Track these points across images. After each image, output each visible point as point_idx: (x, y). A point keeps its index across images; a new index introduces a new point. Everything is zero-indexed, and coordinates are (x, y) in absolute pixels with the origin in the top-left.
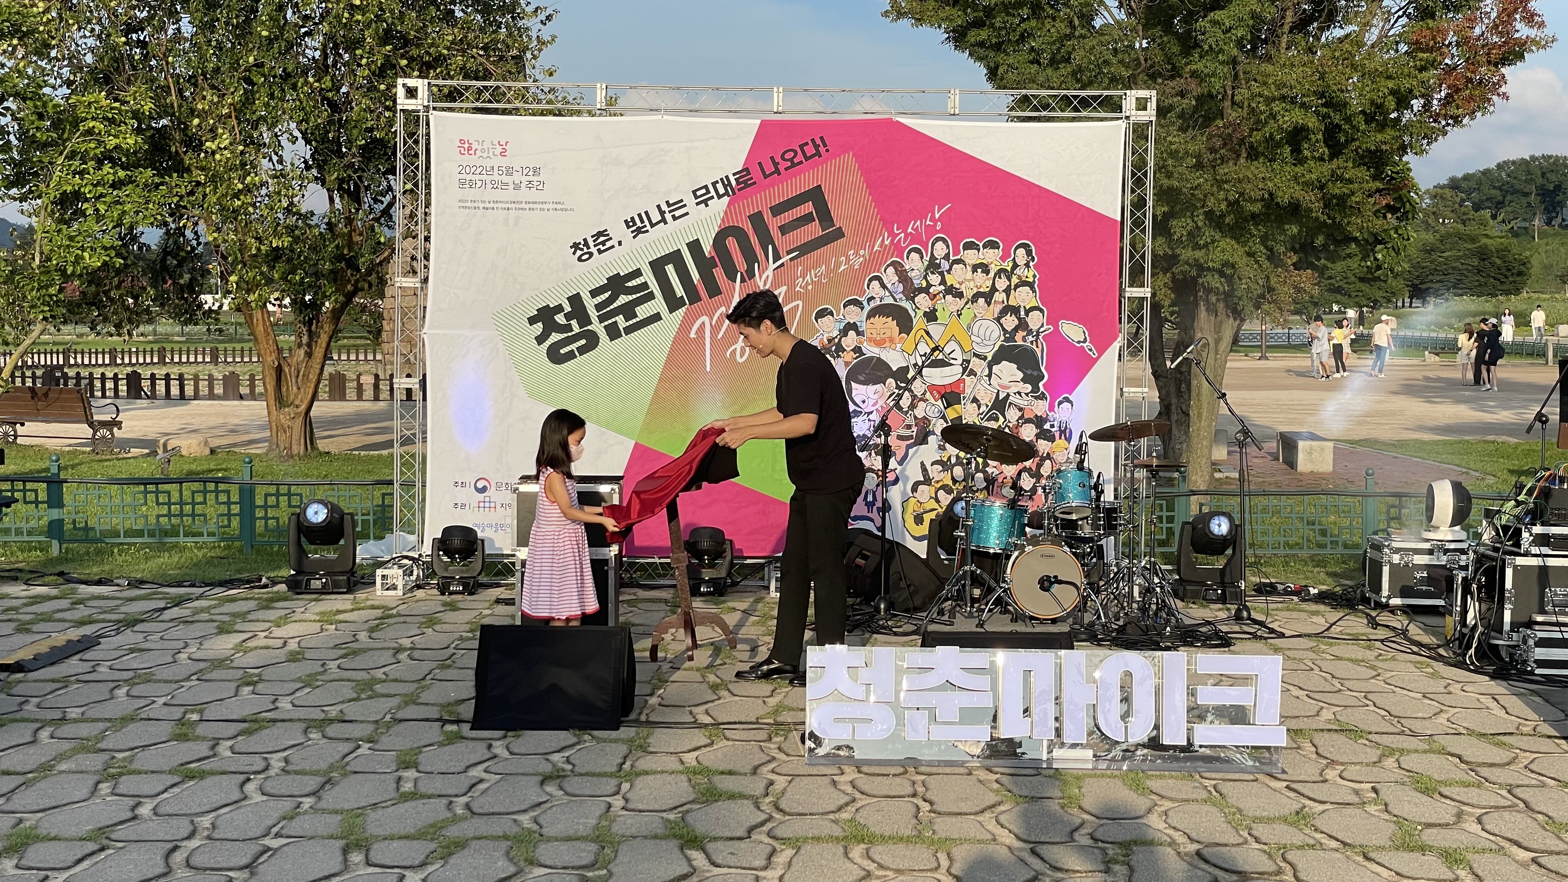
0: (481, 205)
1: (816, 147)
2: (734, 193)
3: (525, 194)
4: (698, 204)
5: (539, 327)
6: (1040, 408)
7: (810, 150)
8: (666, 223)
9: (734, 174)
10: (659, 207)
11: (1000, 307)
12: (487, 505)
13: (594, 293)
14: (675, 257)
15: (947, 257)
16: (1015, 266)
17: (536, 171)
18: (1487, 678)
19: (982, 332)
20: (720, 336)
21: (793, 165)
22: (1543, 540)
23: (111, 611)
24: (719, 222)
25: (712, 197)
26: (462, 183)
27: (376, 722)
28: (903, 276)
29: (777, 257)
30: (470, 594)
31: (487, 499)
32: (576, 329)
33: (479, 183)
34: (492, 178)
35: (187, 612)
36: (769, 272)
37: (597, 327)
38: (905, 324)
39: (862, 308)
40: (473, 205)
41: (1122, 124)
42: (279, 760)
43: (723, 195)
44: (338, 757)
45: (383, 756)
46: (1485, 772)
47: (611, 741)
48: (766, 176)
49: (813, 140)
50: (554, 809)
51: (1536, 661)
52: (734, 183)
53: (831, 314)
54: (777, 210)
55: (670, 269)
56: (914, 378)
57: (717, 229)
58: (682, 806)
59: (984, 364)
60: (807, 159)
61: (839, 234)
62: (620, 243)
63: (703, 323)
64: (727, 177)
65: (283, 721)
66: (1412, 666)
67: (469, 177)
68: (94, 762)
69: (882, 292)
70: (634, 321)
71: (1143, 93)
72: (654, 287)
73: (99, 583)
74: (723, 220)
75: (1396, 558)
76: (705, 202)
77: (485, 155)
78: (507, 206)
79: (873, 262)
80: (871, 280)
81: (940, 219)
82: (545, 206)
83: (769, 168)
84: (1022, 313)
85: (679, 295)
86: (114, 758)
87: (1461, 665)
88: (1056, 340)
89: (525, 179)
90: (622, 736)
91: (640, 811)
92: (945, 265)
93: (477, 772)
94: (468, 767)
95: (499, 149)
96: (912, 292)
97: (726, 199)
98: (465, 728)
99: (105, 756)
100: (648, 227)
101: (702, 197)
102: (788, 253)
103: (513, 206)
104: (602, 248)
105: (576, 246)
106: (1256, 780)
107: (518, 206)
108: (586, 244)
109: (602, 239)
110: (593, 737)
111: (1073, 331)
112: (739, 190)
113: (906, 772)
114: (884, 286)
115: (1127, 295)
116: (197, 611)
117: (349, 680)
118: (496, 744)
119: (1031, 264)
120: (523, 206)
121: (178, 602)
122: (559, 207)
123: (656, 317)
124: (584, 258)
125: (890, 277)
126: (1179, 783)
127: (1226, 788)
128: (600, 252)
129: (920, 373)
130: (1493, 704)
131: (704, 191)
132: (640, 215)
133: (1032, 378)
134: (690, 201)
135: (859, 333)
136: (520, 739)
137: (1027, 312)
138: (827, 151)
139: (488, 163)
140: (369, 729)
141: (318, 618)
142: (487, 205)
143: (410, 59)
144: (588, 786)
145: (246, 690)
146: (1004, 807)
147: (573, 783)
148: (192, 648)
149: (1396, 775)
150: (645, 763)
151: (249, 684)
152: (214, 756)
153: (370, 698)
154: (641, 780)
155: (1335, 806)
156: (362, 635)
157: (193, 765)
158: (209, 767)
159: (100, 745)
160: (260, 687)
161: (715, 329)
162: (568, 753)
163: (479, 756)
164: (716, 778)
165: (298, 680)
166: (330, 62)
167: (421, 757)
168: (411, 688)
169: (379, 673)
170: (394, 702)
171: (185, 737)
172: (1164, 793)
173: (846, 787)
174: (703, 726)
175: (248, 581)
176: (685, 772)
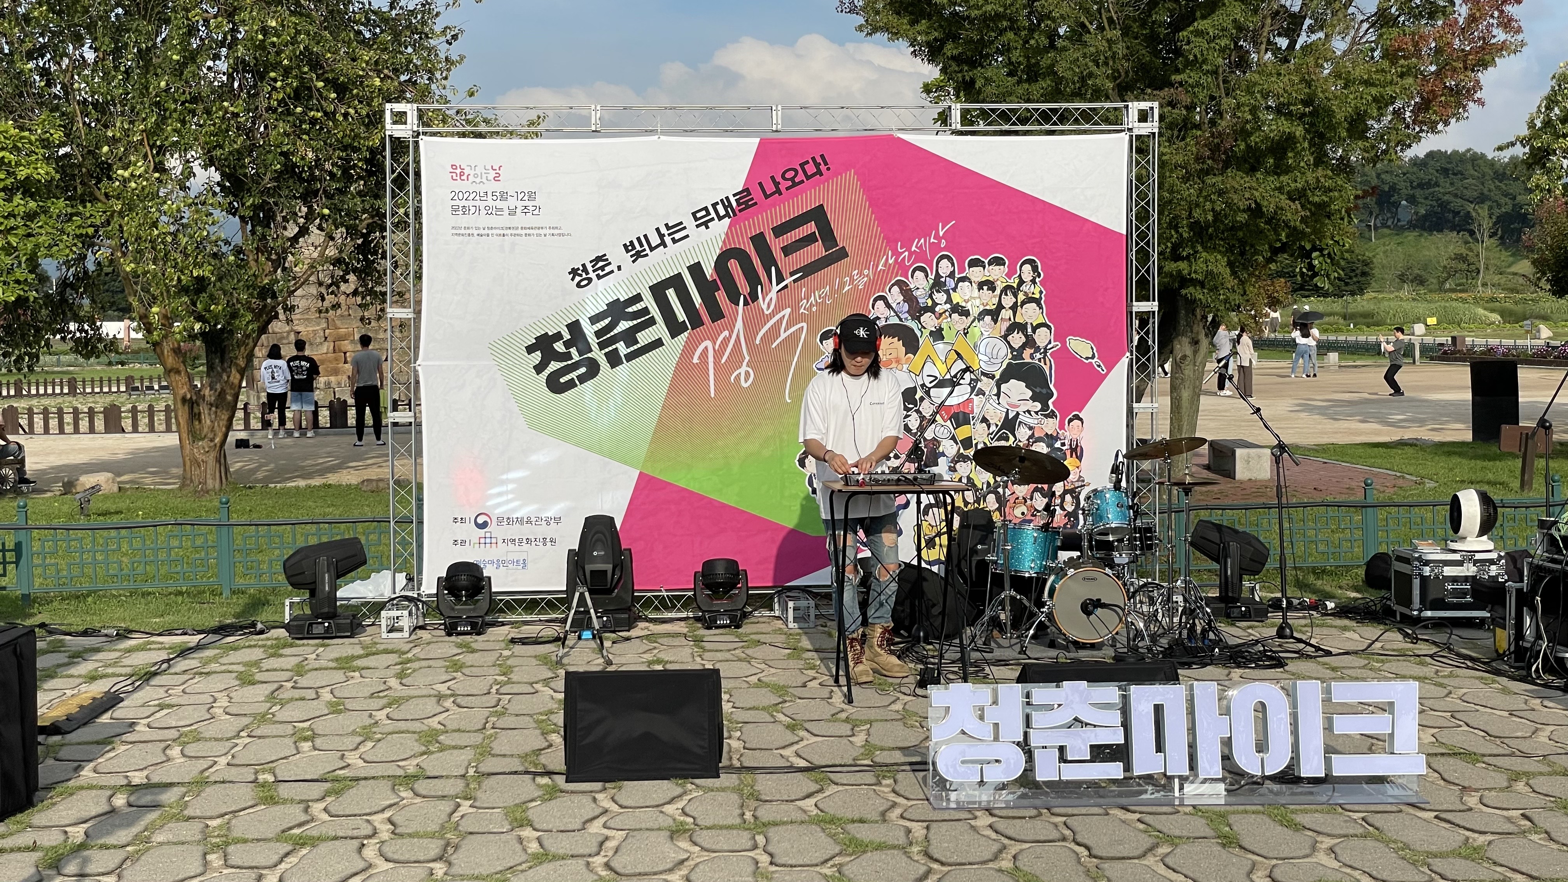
0: (476, 232)
1: (817, 165)
2: (735, 215)
4: (698, 226)
5: (537, 356)
6: (1050, 426)
7: (811, 169)
8: (665, 246)
9: (734, 195)
10: (658, 230)
11: (1006, 324)
12: (488, 541)
13: (594, 320)
14: (676, 281)
15: (952, 275)
16: (1021, 282)
17: (532, 196)
19: (989, 350)
20: (723, 361)
21: (795, 184)
23: (115, 664)
24: (720, 244)
25: (713, 219)
26: (455, 209)
27: (463, 776)
28: (908, 295)
29: (780, 279)
30: (479, 634)
31: (488, 535)
32: (576, 357)
33: (473, 210)
34: (486, 203)
35: (196, 663)
36: (773, 294)
37: (598, 355)
38: (911, 345)
40: (467, 232)
41: (1125, 137)
42: (382, 822)
43: (724, 217)
44: (444, 817)
45: (491, 814)
47: (718, 790)
48: (767, 197)
49: (813, 159)
50: (701, 866)
52: (734, 204)
54: (779, 231)
55: (671, 293)
56: (922, 399)
57: (718, 252)
58: (831, 859)
59: (993, 383)
60: (808, 177)
61: (843, 254)
62: (619, 268)
63: (706, 348)
64: (727, 198)
65: (365, 779)
66: (1477, 682)
67: (464, 203)
68: (190, 831)
69: (887, 312)
70: (635, 347)
71: (1144, 105)
72: (655, 311)
73: (85, 633)
74: (724, 242)
75: (1426, 571)
76: (706, 224)
77: (478, 180)
78: (502, 232)
79: (878, 281)
80: (875, 300)
81: (943, 237)
82: (542, 232)
83: (770, 188)
84: (1029, 330)
85: (681, 320)
86: (207, 826)
87: (1528, 679)
88: (1065, 357)
89: (520, 204)
90: (727, 784)
91: (791, 866)
92: (951, 283)
93: (596, 827)
94: (585, 823)
95: (492, 174)
96: (917, 311)
97: (727, 221)
98: (560, 780)
99: (197, 826)
100: (648, 251)
101: (703, 219)
102: (792, 274)
103: (509, 232)
104: (601, 273)
105: (574, 272)
106: (1400, 811)
107: (514, 232)
108: (585, 269)
109: (601, 264)
110: (697, 786)
111: (1081, 347)
112: (740, 211)
113: (1040, 814)
114: (888, 306)
115: (1135, 309)
116: (207, 662)
117: (408, 732)
118: (599, 796)
119: (1037, 280)
120: (519, 231)
121: (181, 652)
122: (556, 232)
123: (658, 343)
124: (583, 283)
125: (895, 296)
126: (1327, 816)
127: (1377, 820)
128: (599, 277)
129: (928, 393)
131: (704, 213)
132: (639, 239)
134: (690, 223)
136: (623, 791)
137: (1034, 329)
138: (828, 169)
139: (481, 189)
140: (458, 786)
141: (334, 665)
142: (482, 232)
143: (326, 81)
144: (722, 840)
145: (306, 746)
146: (1163, 850)
147: (704, 838)
148: (223, 702)
149: (1540, 801)
150: (766, 813)
151: (306, 739)
152: (312, 820)
153: (441, 750)
154: (772, 832)
155: (1496, 837)
156: (393, 682)
157: (297, 831)
158: (315, 833)
159: (186, 812)
160: (318, 742)
161: (718, 354)
162: (680, 805)
163: (590, 810)
164: (850, 827)
165: (354, 733)
166: (236, 85)
167: (531, 814)
168: (478, 738)
169: (434, 723)
170: (467, 755)
171: (271, 800)
172: (1318, 829)
173: (989, 832)
174: (802, 770)
175: (242, 627)
176: (813, 821)
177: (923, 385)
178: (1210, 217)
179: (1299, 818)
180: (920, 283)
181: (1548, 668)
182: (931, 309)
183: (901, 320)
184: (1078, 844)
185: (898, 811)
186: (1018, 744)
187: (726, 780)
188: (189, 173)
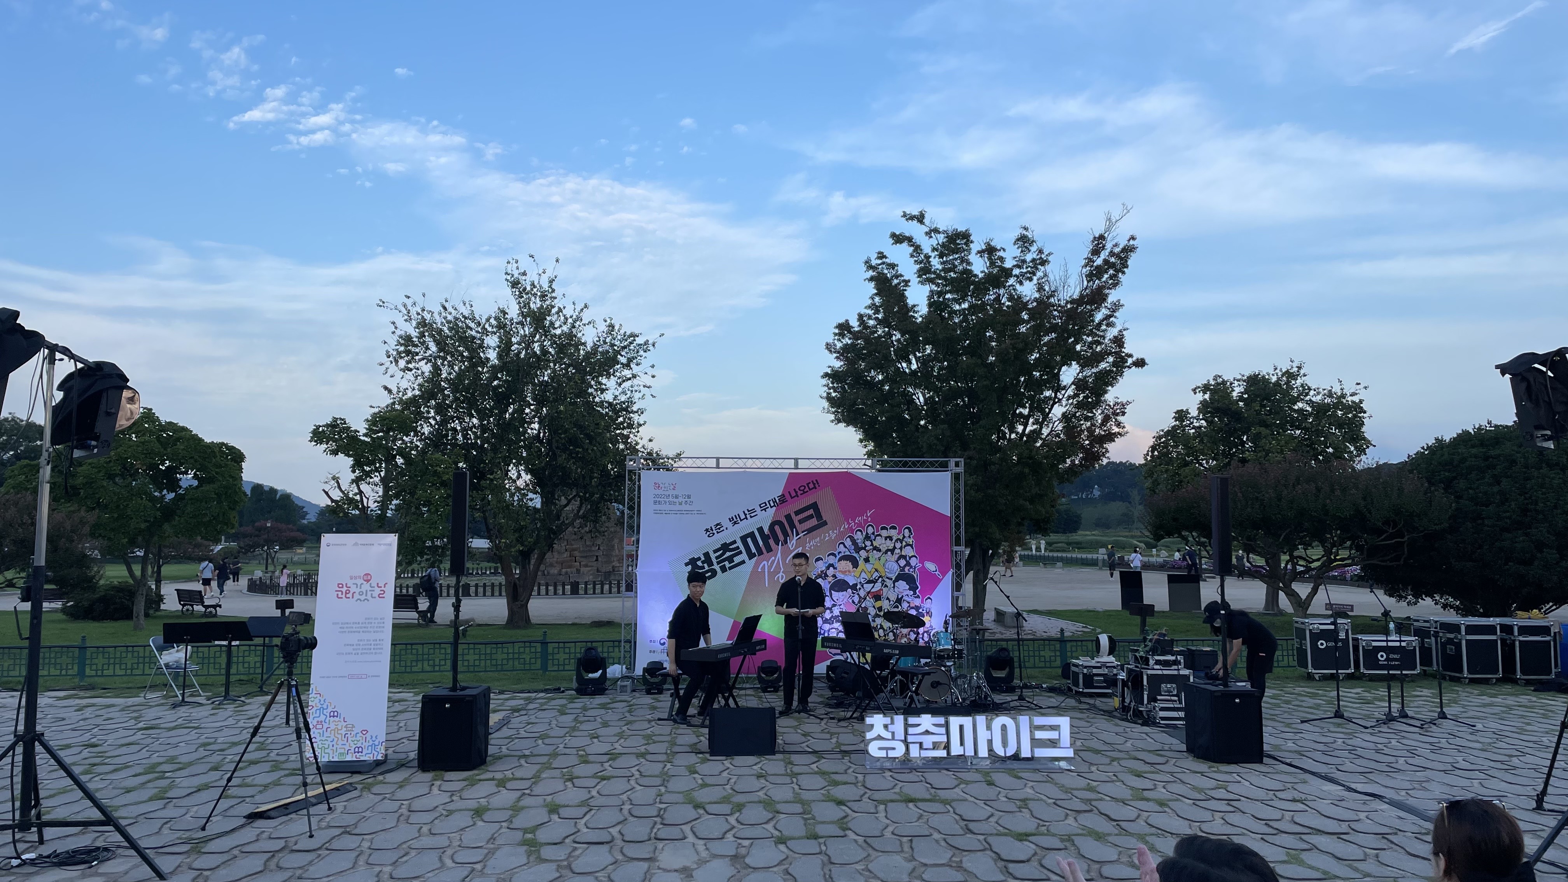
0: (665, 513)
1: (814, 484)
2: (778, 506)
3: (684, 507)
4: (762, 510)
6: (917, 602)
7: (811, 486)
8: (747, 519)
9: (778, 497)
10: (744, 512)
13: (715, 551)
14: (751, 535)
15: (873, 533)
17: (689, 497)
18: (1139, 726)
19: (890, 567)
20: (772, 571)
21: (805, 492)
22: (1158, 662)
23: (503, 705)
24: (771, 518)
25: (768, 508)
26: (655, 502)
27: (666, 753)
28: (854, 542)
29: (797, 534)
30: (660, 693)
31: (665, 648)
32: (707, 568)
33: (663, 502)
34: (669, 500)
35: (538, 705)
36: (794, 541)
37: (716, 567)
38: (855, 565)
39: (836, 557)
40: (661, 512)
41: (949, 473)
42: (635, 771)
43: (773, 506)
44: (661, 769)
45: (680, 768)
46: (1158, 767)
47: (775, 760)
48: (792, 498)
49: (813, 481)
50: (771, 790)
51: (1160, 718)
52: (778, 501)
53: (822, 559)
54: (797, 513)
55: (749, 540)
57: (770, 522)
58: (825, 787)
60: (810, 489)
61: (825, 523)
62: (727, 529)
63: (764, 564)
64: (775, 498)
65: (624, 754)
66: (1104, 721)
67: (658, 500)
68: (555, 773)
69: (845, 550)
70: (733, 564)
71: (957, 460)
72: (742, 548)
74: (773, 518)
75: (1085, 671)
76: (765, 510)
77: (666, 490)
78: (675, 512)
79: (841, 535)
80: (839, 544)
81: (870, 517)
82: (693, 513)
83: (793, 494)
85: (753, 552)
86: (562, 771)
87: (1127, 720)
88: (924, 571)
89: (684, 500)
91: (808, 790)
92: (873, 537)
93: (725, 774)
94: (720, 772)
95: (672, 487)
96: (858, 549)
97: (774, 508)
98: (708, 756)
99: (559, 771)
100: (739, 521)
101: (764, 507)
102: (803, 532)
103: (678, 512)
104: (719, 531)
105: (707, 530)
107: (680, 512)
108: (712, 529)
109: (719, 527)
110: (766, 758)
111: (931, 566)
112: (780, 504)
113: (912, 771)
115: (954, 550)
116: (542, 704)
117: (639, 735)
118: (726, 762)
120: (683, 512)
121: (530, 700)
122: (699, 512)
123: (743, 562)
124: (711, 535)
125: (848, 542)
126: (1032, 774)
127: (1052, 775)
128: (718, 533)
130: (1147, 737)
131: (764, 505)
132: (735, 516)
133: (913, 588)
134: (758, 509)
135: (835, 568)
136: (735, 760)
137: (910, 558)
138: (819, 486)
139: (667, 493)
140: (664, 757)
141: (599, 706)
142: (667, 512)
143: (585, 435)
144: (779, 780)
145: (595, 740)
146: (962, 786)
147: (770, 778)
148: (554, 722)
149: (1121, 769)
150: (796, 769)
151: (595, 738)
152: (606, 770)
153: (654, 743)
154: (799, 777)
156: (627, 715)
157: (600, 774)
158: (608, 774)
159: (552, 766)
160: (600, 739)
161: (770, 567)
162: (759, 766)
163: (721, 768)
164: (832, 775)
165: (614, 735)
167: (697, 769)
168: (668, 738)
169: (649, 732)
170: (666, 744)
171: (586, 762)
172: (1028, 779)
173: (890, 778)
174: (810, 753)
175: (555, 690)
176: (816, 773)
178: (988, 508)
179: (1020, 774)
180: (859, 537)
181: (1135, 714)
182: (864, 548)
183: (851, 553)
184: (927, 783)
185: (852, 770)
186: (901, 741)
187: (779, 756)
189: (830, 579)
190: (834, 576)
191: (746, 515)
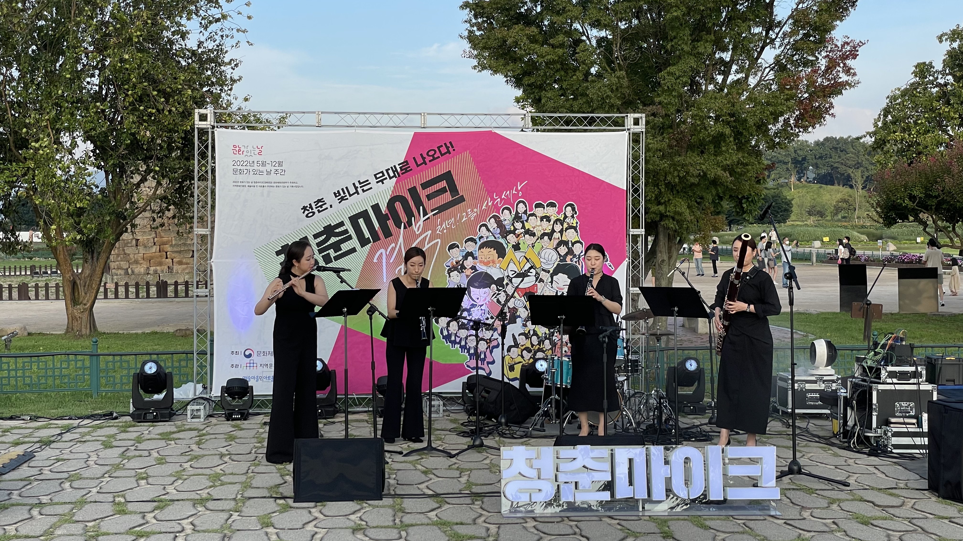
0: (247, 185)
1: (447, 148)
2: (399, 176)
3: (273, 178)
4: (377, 182)
7: (444, 150)
8: (358, 194)
9: (399, 165)
10: (354, 184)
11: (556, 242)
12: (252, 365)
13: (316, 236)
14: (364, 214)
15: (525, 212)
16: (566, 217)
17: (280, 164)
18: (866, 456)
19: (546, 256)
20: (391, 261)
21: (434, 159)
22: (892, 375)
23: (30, 436)
24: (391, 193)
25: (386, 178)
26: (235, 171)
27: (234, 499)
28: (500, 224)
29: (425, 214)
30: (245, 419)
31: (252, 362)
33: (245, 171)
35: (77, 436)
36: (421, 223)
38: (501, 253)
39: (476, 243)
40: (242, 184)
41: (626, 133)
42: (187, 524)
43: (393, 177)
44: (223, 521)
45: (250, 520)
46: (891, 510)
47: (381, 507)
48: (418, 166)
49: (445, 144)
51: (892, 445)
52: (399, 170)
53: (458, 247)
54: (425, 186)
55: (361, 221)
56: (507, 284)
57: (389, 197)
59: (549, 275)
60: (442, 155)
61: (462, 199)
62: (331, 206)
63: (381, 253)
64: (395, 166)
65: (178, 500)
66: (820, 449)
67: (240, 167)
68: (76, 529)
69: (488, 234)
70: (340, 252)
71: (637, 115)
72: (352, 232)
73: (11, 418)
74: (393, 192)
75: (796, 386)
76: (382, 181)
77: (249, 154)
78: (262, 185)
79: (482, 215)
80: (481, 227)
81: (521, 190)
82: (286, 185)
83: (420, 161)
84: (570, 245)
85: (367, 237)
86: (86, 526)
87: (848, 448)
89: (273, 169)
90: (386, 504)
92: (524, 217)
93: (310, 527)
94: (304, 525)
95: (257, 151)
96: (505, 233)
97: (394, 179)
98: (290, 502)
99: (81, 526)
100: (348, 196)
101: (380, 178)
102: (432, 211)
103: (266, 185)
104: (321, 209)
105: (304, 208)
106: (765, 520)
107: (269, 185)
108: (311, 207)
109: (320, 204)
110: (369, 505)
112: (402, 174)
113: (563, 521)
114: (488, 230)
115: (631, 233)
116: (83, 435)
117: (203, 475)
118: (313, 510)
119: (575, 216)
120: (273, 184)
121: (69, 429)
122: (294, 185)
123: (353, 250)
124: (309, 215)
125: (492, 225)
126: (724, 522)
127: (751, 524)
128: (319, 211)
129: (511, 281)
130: (876, 471)
131: (381, 175)
132: (343, 189)
134: (373, 181)
135: (474, 258)
136: (326, 507)
137: (573, 244)
138: (454, 150)
139: (251, 159)
140: (232, 504)
141: (159, 437)
142: (250, 184)
143: (159, 91)
144: (382, 534)
145: (143, 482)
146: (630, 540)
147: (371, 533)
148: (94, 458)
149: (843, 514)
150: (407, 519)
151: (143, 479)
152: (147, 523)
153: (222, 485)
154: (410, 530)
155: (817, 533)
156: (194, 447)
157: (138, 529)
158: (148, 530)
159: (74, 518)
160: (150, 480)
161: (389, 257)
162: (359, 515)
163: (306, 517)
164: (455, 527)
165: (171, 475)
166: (104, 92)
167: (273, 520)
168: (243, 478)
169: (218, 470)
170: (238, 487)
171: (123, 512)
172: (718, 529)
173: (533, 530)
174: (430, 496)
175: (105, 415)
176: (434, 524)
177: (508, 276)
178: (677, 180)
179: (708, 523)
180: (506, 217)
181: (860, 441)
182: (513, 232)
183: (495, 238)
184: (583, 536)
185: (483, 519)
186: (550, 480)
187: (386, 501)
188: (74, 145)
189: (469, 272)
190: (473, 268)
191: (356, 188)
